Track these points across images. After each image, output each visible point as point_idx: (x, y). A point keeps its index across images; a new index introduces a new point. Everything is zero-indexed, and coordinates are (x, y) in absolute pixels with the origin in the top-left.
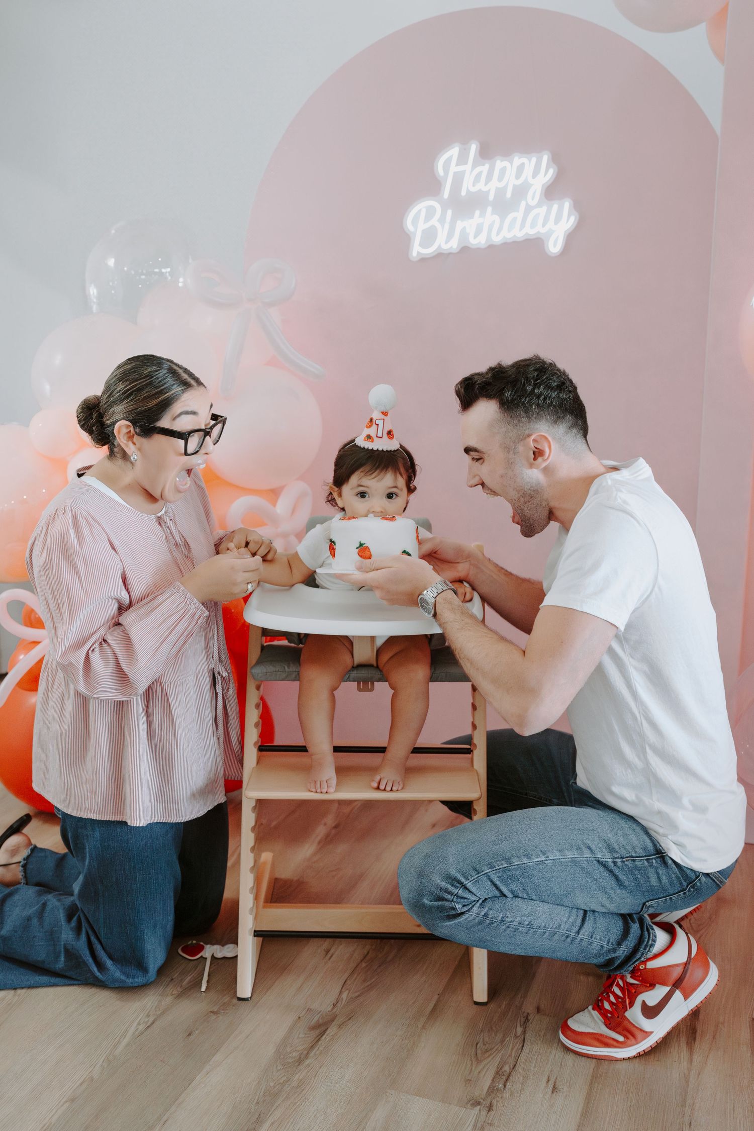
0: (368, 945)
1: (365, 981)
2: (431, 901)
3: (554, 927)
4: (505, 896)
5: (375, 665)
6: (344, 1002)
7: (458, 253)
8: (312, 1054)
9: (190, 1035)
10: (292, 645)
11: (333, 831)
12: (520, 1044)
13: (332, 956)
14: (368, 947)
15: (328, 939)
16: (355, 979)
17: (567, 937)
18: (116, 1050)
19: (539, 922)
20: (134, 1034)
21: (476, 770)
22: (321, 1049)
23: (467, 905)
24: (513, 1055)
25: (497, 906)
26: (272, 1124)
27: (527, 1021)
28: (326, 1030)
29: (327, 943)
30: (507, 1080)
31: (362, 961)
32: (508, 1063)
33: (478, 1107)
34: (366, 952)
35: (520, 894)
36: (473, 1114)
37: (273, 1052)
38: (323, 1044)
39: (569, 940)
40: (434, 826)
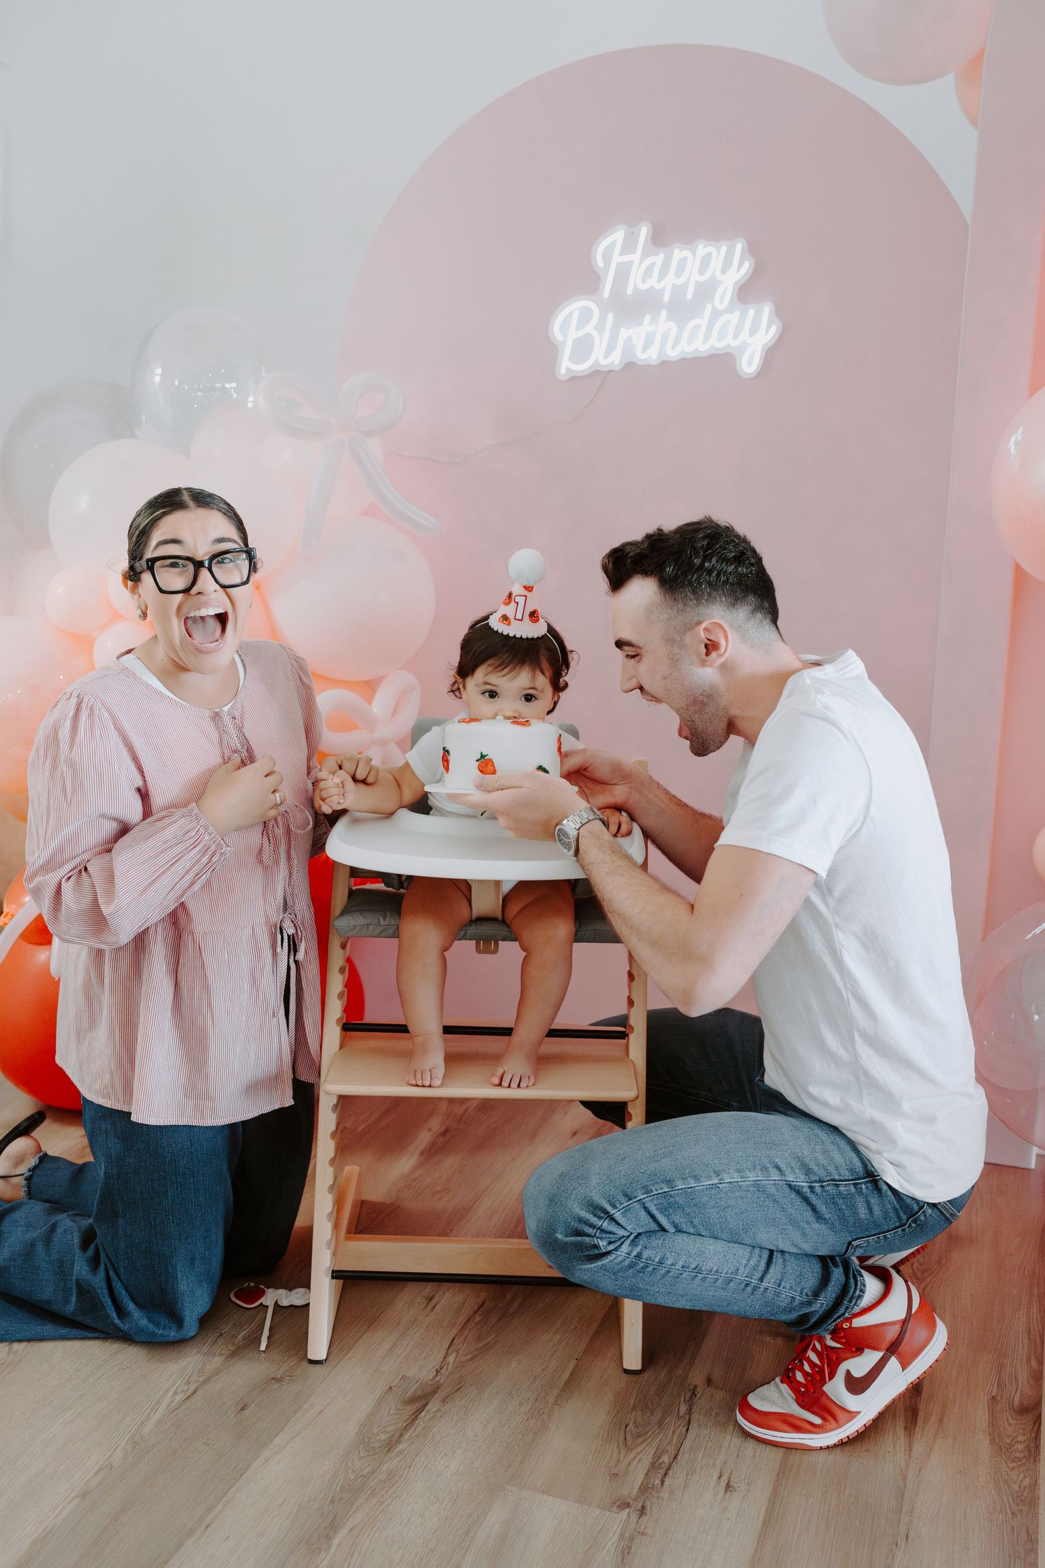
0: (484, 1292)
1: (479, 1339)
2: (566, 1236)
3: (730, 1272)
4: (664, 1230)
5: (500, 918)
6: (450, 1368)
7: (621, 370)
8: (406, 1437)
9: (243, 1409)
10: (390, 889)
11: (441, 1140)
12: (683, 1427)
13: (434, 1307)
14: (483, 1295)
15: (431, 1284)
16: (467, 1336)
17: (747, 1285)
18: (144, 1428)
19: (712, 1264)
20: (168, 1406)
21: (633, 1062)
22: (418, 1430)
23: (614, 1242)
24: (674, 1442)
25: (655, 1243)
26: (351, 1530)
27: (693, 1396)
28: (426, 1404)
29: (428, 1288)
30: (666, 1474)
31: (477, 1311)
32: (667, 1452)
33: (627, 1510)
34: (480, 1301)
35: (684, 1227)
36: (619, 1520)
37: (354, 1432)
38: (422, 1423)
39: (749, 1289)
40: (575, 1134)
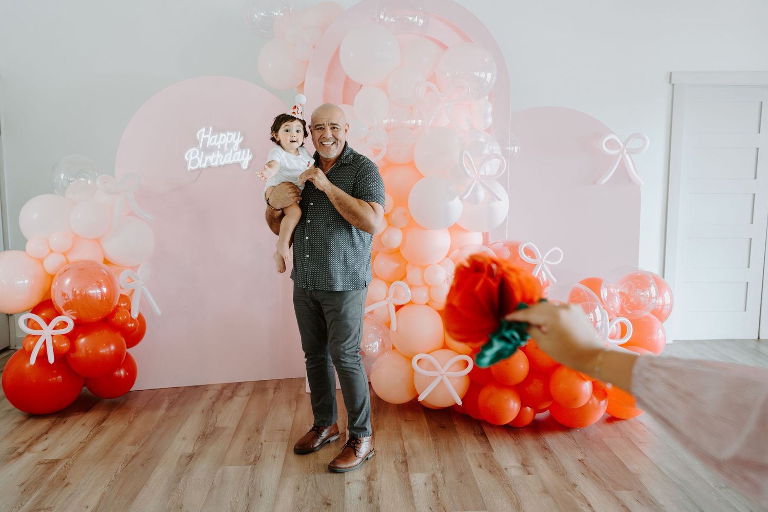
6: (197, 449)
26: (185, 479)
28: (192, 458)
33: (251, 465)
